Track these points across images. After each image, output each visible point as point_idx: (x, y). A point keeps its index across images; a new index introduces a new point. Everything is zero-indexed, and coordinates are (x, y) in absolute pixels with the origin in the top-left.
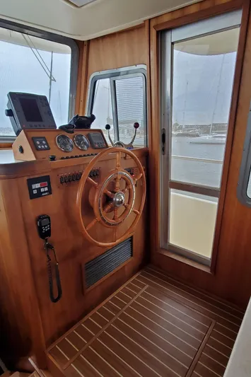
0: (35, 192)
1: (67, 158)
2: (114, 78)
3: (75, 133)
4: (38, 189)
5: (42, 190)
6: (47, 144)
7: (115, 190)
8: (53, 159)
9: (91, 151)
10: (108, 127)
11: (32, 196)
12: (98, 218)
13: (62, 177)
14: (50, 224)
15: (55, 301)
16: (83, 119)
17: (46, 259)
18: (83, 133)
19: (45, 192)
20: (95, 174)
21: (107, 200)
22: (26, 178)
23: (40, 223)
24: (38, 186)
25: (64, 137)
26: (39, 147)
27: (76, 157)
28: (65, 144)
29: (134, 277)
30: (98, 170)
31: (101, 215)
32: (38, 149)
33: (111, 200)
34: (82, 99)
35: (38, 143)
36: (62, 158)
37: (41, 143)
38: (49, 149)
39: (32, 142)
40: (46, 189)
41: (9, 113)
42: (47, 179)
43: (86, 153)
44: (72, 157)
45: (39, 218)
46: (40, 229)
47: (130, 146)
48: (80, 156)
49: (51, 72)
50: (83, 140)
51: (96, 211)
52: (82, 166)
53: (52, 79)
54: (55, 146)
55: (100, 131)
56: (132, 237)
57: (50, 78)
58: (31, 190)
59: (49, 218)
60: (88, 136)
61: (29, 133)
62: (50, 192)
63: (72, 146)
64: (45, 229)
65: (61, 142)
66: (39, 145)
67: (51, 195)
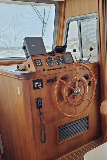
0: (36, 86)
1: (51, 70)
2: (80, 21)
3: (56, 55)
4: (37, 85)
5: (39, 86)
6: (41, 63)
7: (76, 87)
8: (44, 70)
9: (64, 65)
10: (75, 50)
11: (35, 88)
12: (65, 101)
13: (48, 80)
14: (42, 102)
15: (43, 142)
16: (60, 48)
17: (39, 119)
18: (60, 55)
19: (40, 87)
20: (65, 78)
21: (71, 92)
22: (32, 80)
23: (37, 101)
25: (50, 58)
26: (38, 64)
27: (56, 69)
28: (50, 62)
29: (90, 143)
30: (67, 76)
31: (67, 99)
32: (37, 66)
33: (73, 92)
34: (61, 33)
36: (48, 70)
38: (42, 65)
39: (34, 62)
40: (41, 85)
41: (24, 48)
42: (41, 80)
43: (61, 67)
44: (53, 69)
45: (37, 99)
46: (37, 104)
47: (87, 62)
48: (58, 69)
49: (44, 20)
50: (60, 59)
51: (64, 97)
52: (58, 74)
53: (44, 23)
54: (45, 64)
55: (70, 53)
56: (88, 117)
57: (43, 23)
58: (34, 85)
59: (42, 99)
60: (62, 57)
61: (33, 58)
62: (42, 87)
63: (54, 63)
64: (40, 104)
65: (48, 61)
66: (37, 63)
67: (43, 88)
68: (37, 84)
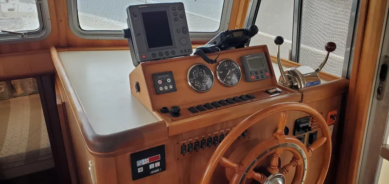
0: (140, 170)
4: (146, 167)
5: (151, 166)
6: (173, 83)
8: (176, 113)
10: (279, 41)
11: (136, 176)
13: (184, 145)
16: (236, 35)
18: (233, 55)
19: (155, 168)
24: (145, 161)
25: (201, 67)
26: (161, 89)
28: (201, 79)
32: (158, 93)
35: (160, 82)
37: (165, 83)
38: (174, 90)
39: (151, 83)
40: (158, 164)
50: (232, 67)
54: (184, 85)
55: (264, 48)
58: (134, 167)
61: (148, 68)
62: (163, 167)
65: (195, 76)
66: (160, 85)
67: (165, 172)
68: (143, 164)
